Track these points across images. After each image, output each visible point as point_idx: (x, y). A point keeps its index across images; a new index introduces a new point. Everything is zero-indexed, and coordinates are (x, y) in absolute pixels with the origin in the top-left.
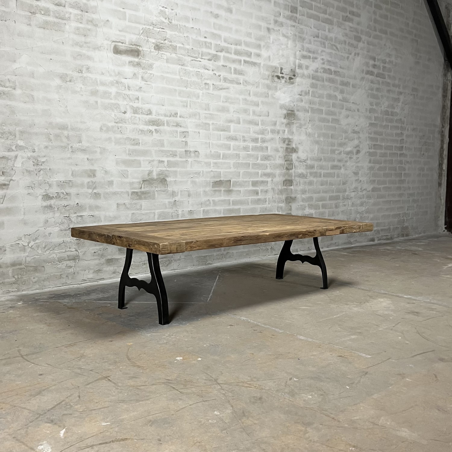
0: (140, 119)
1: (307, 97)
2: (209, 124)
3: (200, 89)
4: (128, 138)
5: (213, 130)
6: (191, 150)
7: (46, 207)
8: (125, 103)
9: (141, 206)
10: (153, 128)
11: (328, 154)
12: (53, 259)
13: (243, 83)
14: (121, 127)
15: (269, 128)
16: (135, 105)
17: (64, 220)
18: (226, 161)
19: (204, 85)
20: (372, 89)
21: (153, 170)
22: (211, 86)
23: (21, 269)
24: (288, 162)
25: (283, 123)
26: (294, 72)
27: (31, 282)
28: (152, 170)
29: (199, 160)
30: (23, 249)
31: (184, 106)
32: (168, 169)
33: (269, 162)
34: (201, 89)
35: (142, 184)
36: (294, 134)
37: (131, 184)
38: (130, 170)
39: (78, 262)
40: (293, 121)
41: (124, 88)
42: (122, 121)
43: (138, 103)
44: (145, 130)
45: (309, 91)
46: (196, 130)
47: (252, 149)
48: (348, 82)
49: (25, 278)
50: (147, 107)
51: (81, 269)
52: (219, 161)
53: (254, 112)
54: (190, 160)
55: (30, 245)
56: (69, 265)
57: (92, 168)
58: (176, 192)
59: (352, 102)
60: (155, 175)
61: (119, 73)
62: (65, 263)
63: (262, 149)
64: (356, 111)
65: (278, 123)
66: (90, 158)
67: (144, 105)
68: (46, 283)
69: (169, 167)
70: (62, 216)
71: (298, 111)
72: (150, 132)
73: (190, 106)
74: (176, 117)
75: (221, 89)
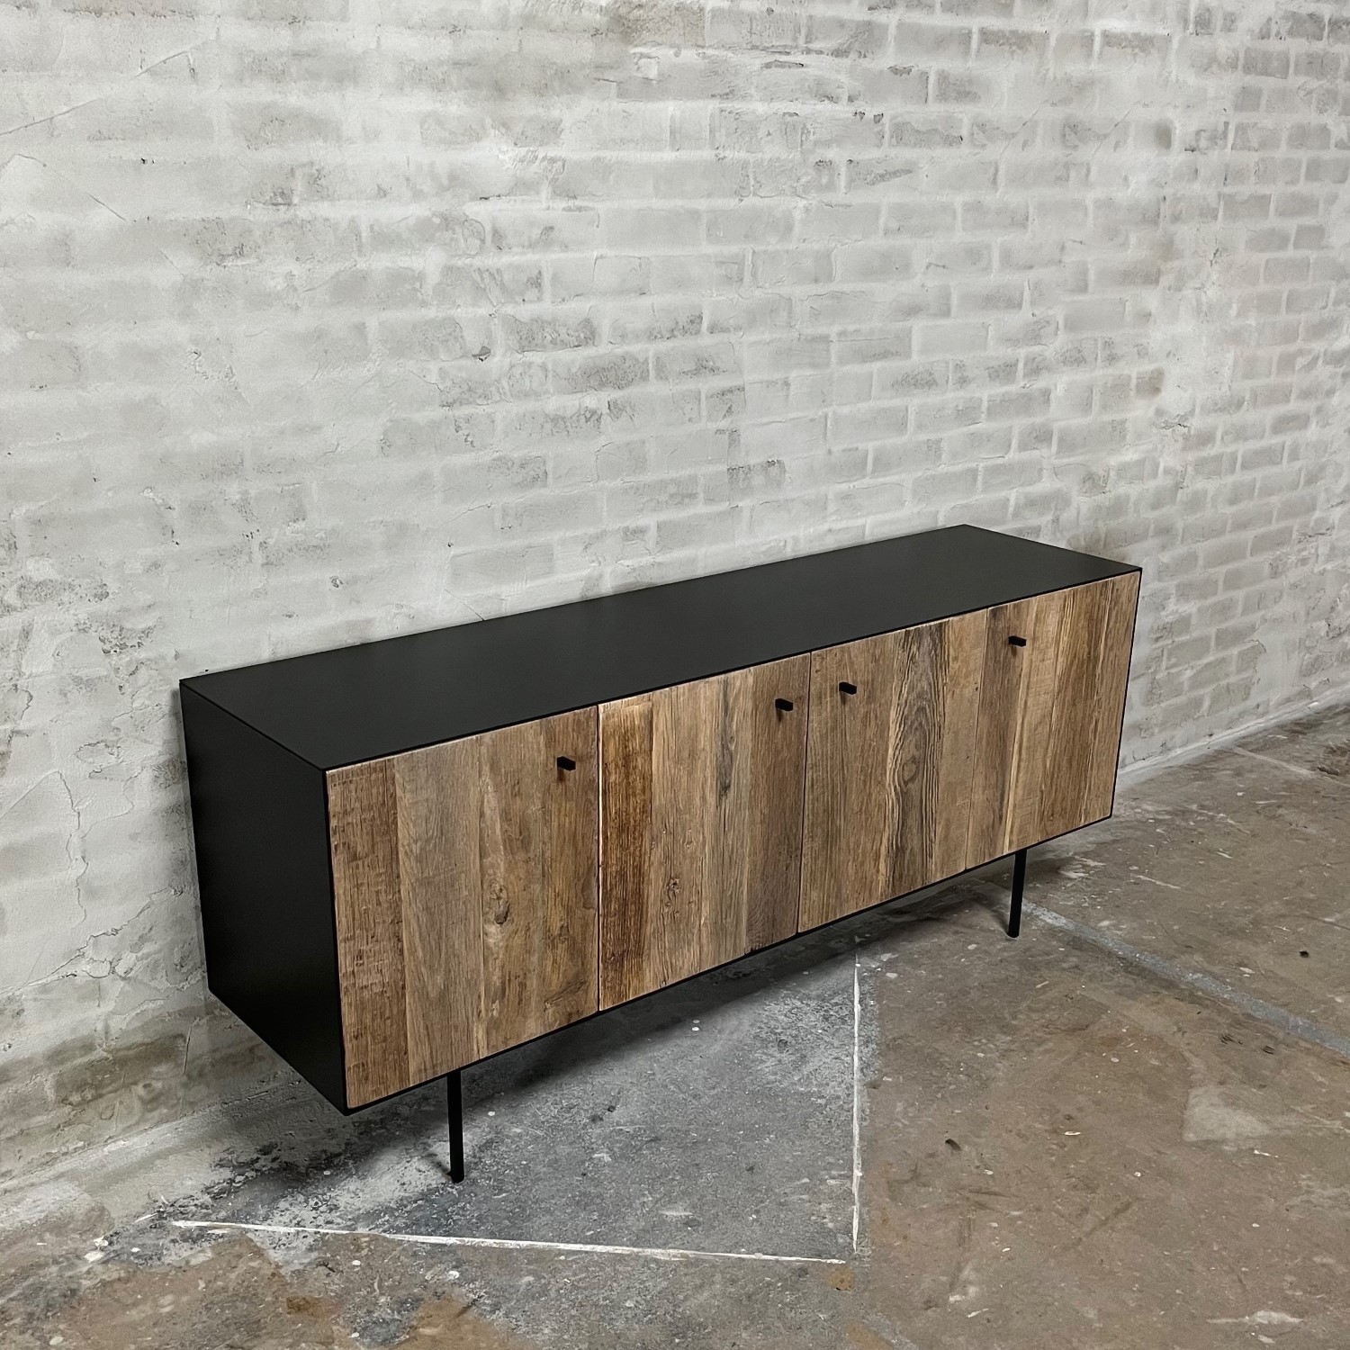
0: (546, 371)
1: (1215, 154)
2: (825, 339)
3: (795, 194)
4: (499, 459)
5: (842, 360)
6: (753, 462)
8: (483, 310)
10: (599, 400)
11: (1268, 375)
13: (972, 135)
14: (467, 421)
15: (1060, 313)
16: (525, 312)
18: (887, 480)
22: (843, 170)
23: (91, 1065)
27: (137, 1104)
29: (781, 498)
30: (95, 990)
31: (728, 279)
32: (659, 558)
34: (800, 190)
36: (1152, 319)
41: (478, 242)
42: (473, 391)
43: (539, 299)
44: (569, 415)
46: (777, 376)
47: (989, 412)
50: (576, 308)
53: (1007, 258)
54: (746, 503)
55: (120, 970)
61: (453, 178)
63: (1026, 403)
66: (344, 575)
67: (565, 307)
72: (587, 420)
73: (754, 275)
74: (698, 332)
75: (882, 176)
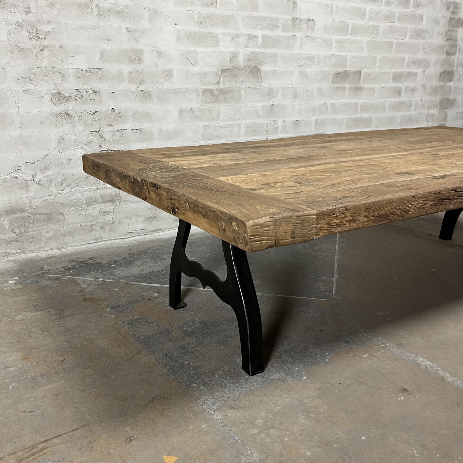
6: (302, 18)
7: (59, 115)
9: (219, 114)
12: (78, 201)
17: (93, 137)
18: (357, 38)
21: (238, 53)
23: (24, 218)
24: (451, 42)
27: (43, 239)
28: (237, 51)
29: (313, 36)
30: (25, 186)
32: (263, 51)
33: (422, 41)
35: (220, 76)
37: (203, 75)
38: (201, 50)
39: (118, 204)
47: (399, 19)
49: (32, 233)
51: (123, 216)
52: (345, 37)
55: (36, 180)
56: (104, 210)
57: (135, 46)
58: (276, 90)
60: (241, 61)
62: (98, 207)
63: (413, 18)
66: (131, 27)
68: (69, 239)
69: (265, 47)
70: (88, 131)
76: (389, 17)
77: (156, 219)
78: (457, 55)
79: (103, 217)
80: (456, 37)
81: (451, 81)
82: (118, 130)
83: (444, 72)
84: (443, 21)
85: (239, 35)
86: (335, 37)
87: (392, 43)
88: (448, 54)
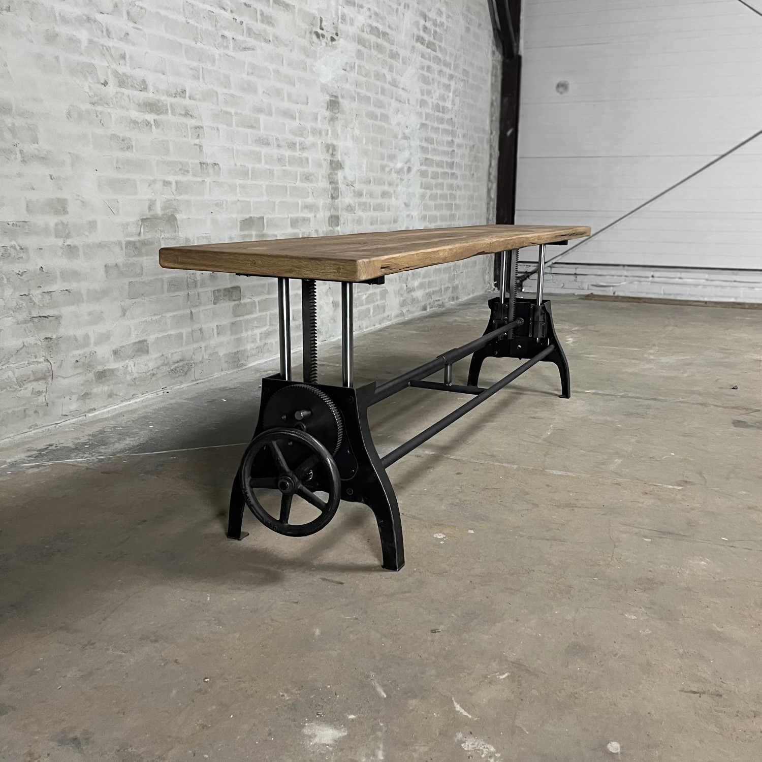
0: (130, 99)
1: (352, 74)
2: (230, 113)
3: (215, 46)
4: (115, 135)
5: (237, 126)
6: (209, 161)
8: (105, 64)
9: (142, 268)
10: (150, 117)
11: (377, 172)
12: (9, 380)
13: (273, 41)
14: (100, 114)
15: (309, 125)
16: (121, 69)
17: (22, 302)
18: (257, 183)
19: (220, 40)
20: (422, 68)
21: (155, 200)
22: (231, 41)
24: (334, 185)
25: (325, 118)
26: (336, 28)
28: (154, 198)
29: (220, 181)
31: (196, 77)
32: (178, 198)
33: (310, 185)
34: (217, 45)
35: (141, 227)
36: (339, 137)
37: (125, 226)
38: (122, 199)
39: (50, 382)
40: (337, 115)
41: (100, 32)
42: (102, 100)
43: (125, 65)
44: (139, 121)
45: (355, 63)
46: (215, 125)
47: (289, 162)
48: (397, 52)
50: (139, 74)
51: (57, 395)
52: (247, 182)
53: (289, 96)
54: (208, 180)
56: (37, 390)
57: (59, 195)
58: (192, 240)
59: (402, 87)
60: (158, 209)
62: (30, 386)
63: (300, 162)
64: (407, 102)
65: (319, 118)
66: (54, 175)
67: (135, 71)
68: (2, 429)
69: (179, 193)
70: (17, 294)
71: (343, 97)
72: (147, 125)
73: (203, 78)
74: (185, 98)
75: (245, 48)
76: (281, 160)
77: (90, 396)
78: (340, 198)
79: (35, 398)
80: (337, 180)
81: (338, 225)
82: (48, 292)
83: (331, 217)
84: (325, 165)
85: (155, 181)
86: (238, 182)
87: (286, 187)
88: (333, 198)
